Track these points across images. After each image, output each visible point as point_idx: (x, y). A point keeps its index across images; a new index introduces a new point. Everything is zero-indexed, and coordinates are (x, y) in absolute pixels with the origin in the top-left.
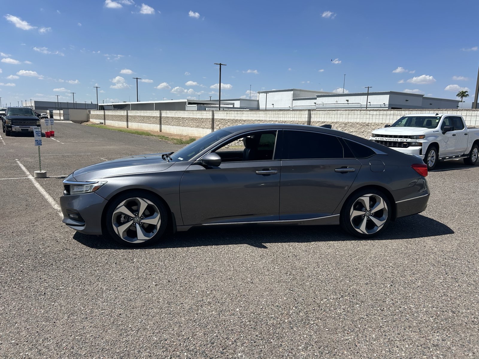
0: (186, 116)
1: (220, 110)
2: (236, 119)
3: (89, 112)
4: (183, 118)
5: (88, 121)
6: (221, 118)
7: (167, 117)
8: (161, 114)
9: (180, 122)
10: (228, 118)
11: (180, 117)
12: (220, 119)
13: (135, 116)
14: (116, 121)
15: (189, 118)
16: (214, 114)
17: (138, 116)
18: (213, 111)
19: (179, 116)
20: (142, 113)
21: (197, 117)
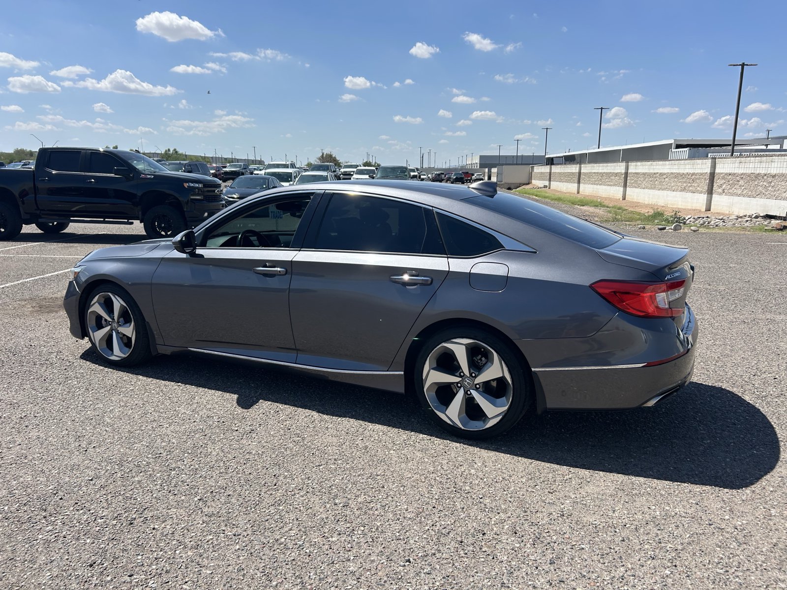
0: (666, 171)
1: (732, 155)
2: (758, 172)
3: (533, 168)
4: (661, 173)
5: (529, 184)
6: (728, 172)
7: (636, 173)
8: (628, 169)
9: (656, 183)
10: (742, 172)
11: (657, 173)
12: (726, 174)
13: (590, 173)
14: (565, 182)
15: (672, 173)
16: (715, 165)
17: (594, 173)
18: (715, 158)
19: (656, 171)
20: (601, 168)
21: (685, 171)
